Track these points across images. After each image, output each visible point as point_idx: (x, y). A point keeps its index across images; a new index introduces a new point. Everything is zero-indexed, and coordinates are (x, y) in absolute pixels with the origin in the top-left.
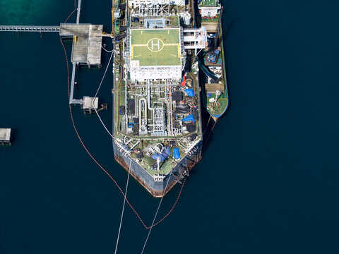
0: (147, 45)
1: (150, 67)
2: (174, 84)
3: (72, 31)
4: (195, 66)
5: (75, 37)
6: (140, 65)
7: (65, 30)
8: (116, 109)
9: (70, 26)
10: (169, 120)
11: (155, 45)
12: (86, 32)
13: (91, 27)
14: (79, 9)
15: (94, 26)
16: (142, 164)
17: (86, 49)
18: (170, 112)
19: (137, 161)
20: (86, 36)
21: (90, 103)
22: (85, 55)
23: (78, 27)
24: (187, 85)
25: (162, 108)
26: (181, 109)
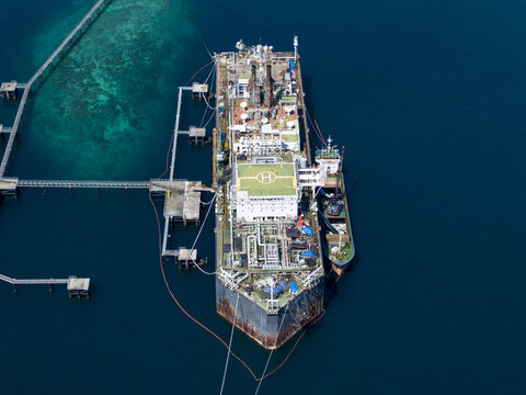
0: (257, 178)
1: (261, 197)
2: (289, 222)
3: (164, 187)
4: (314, 207)
5: (168, 191)
6: (249, 195)
7: (156, 186)
8: (219, 248)
9: (162, 183)
10: (283, 255)
11: (266, 177)
12: (181, 188)
13: (187, 183)
14: (172, 167)
15: (191, 183)
16: (251, 298)
17: (181, 204)
18: (285, 248)
19: (246, 294)
20: (181, 192)
21: (186, 254)
22: (180, 209)
23: (171, 183)
24: (304, 224)
25: (276, 245)
26: (298, 244)
